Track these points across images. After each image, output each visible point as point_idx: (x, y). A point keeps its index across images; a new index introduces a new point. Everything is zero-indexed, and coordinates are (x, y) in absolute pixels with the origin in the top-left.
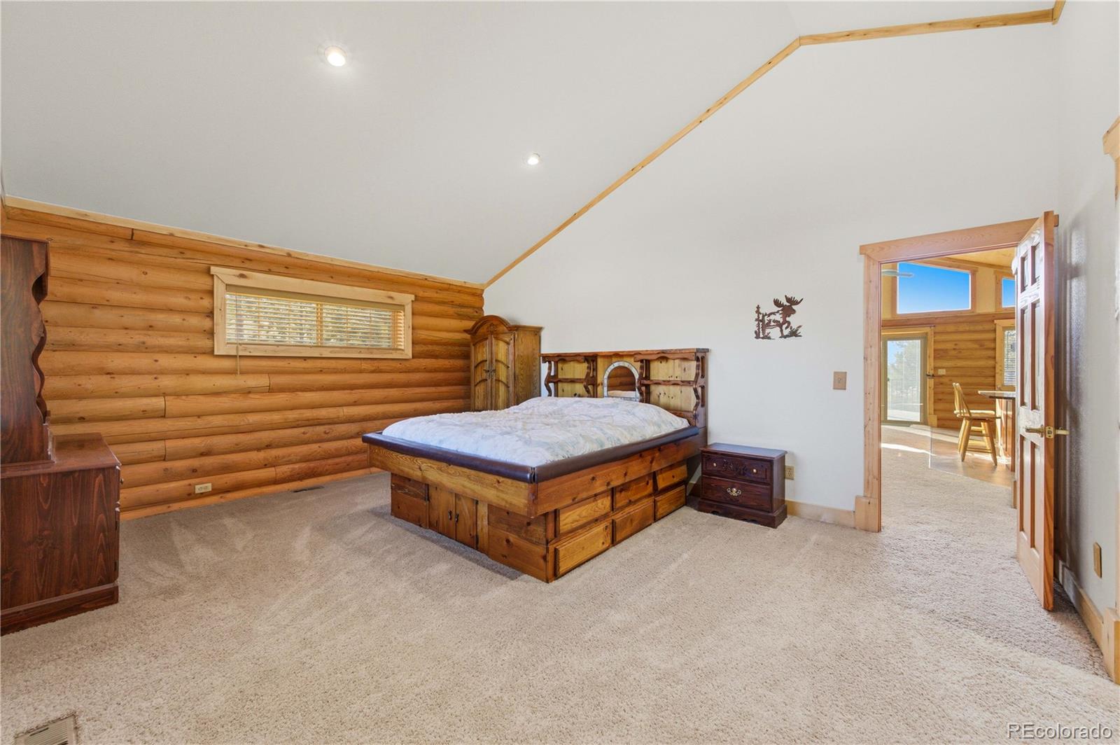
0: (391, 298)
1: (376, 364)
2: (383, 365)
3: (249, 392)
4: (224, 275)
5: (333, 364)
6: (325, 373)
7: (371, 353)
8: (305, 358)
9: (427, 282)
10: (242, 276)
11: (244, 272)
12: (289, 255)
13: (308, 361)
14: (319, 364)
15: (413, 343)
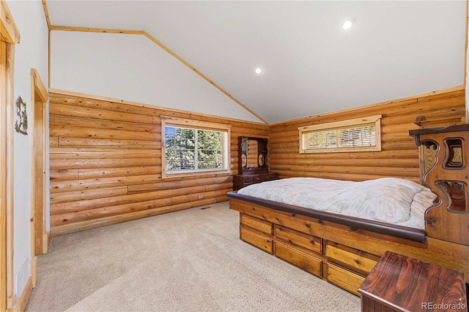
0: (365, 120)
1: (358, 154)
2: (362, 155)
3: (309, 165)
4: (301, 129)
5: (337, 155)
6: (334, 159)
7: (354, 149)
8: (326, 153)
9: (393, 105)
10: (305, 128)
11: (305, 127)
12: (319, 116)
13: (327, 154)
14: (330, 155)
15: (381, 142)
